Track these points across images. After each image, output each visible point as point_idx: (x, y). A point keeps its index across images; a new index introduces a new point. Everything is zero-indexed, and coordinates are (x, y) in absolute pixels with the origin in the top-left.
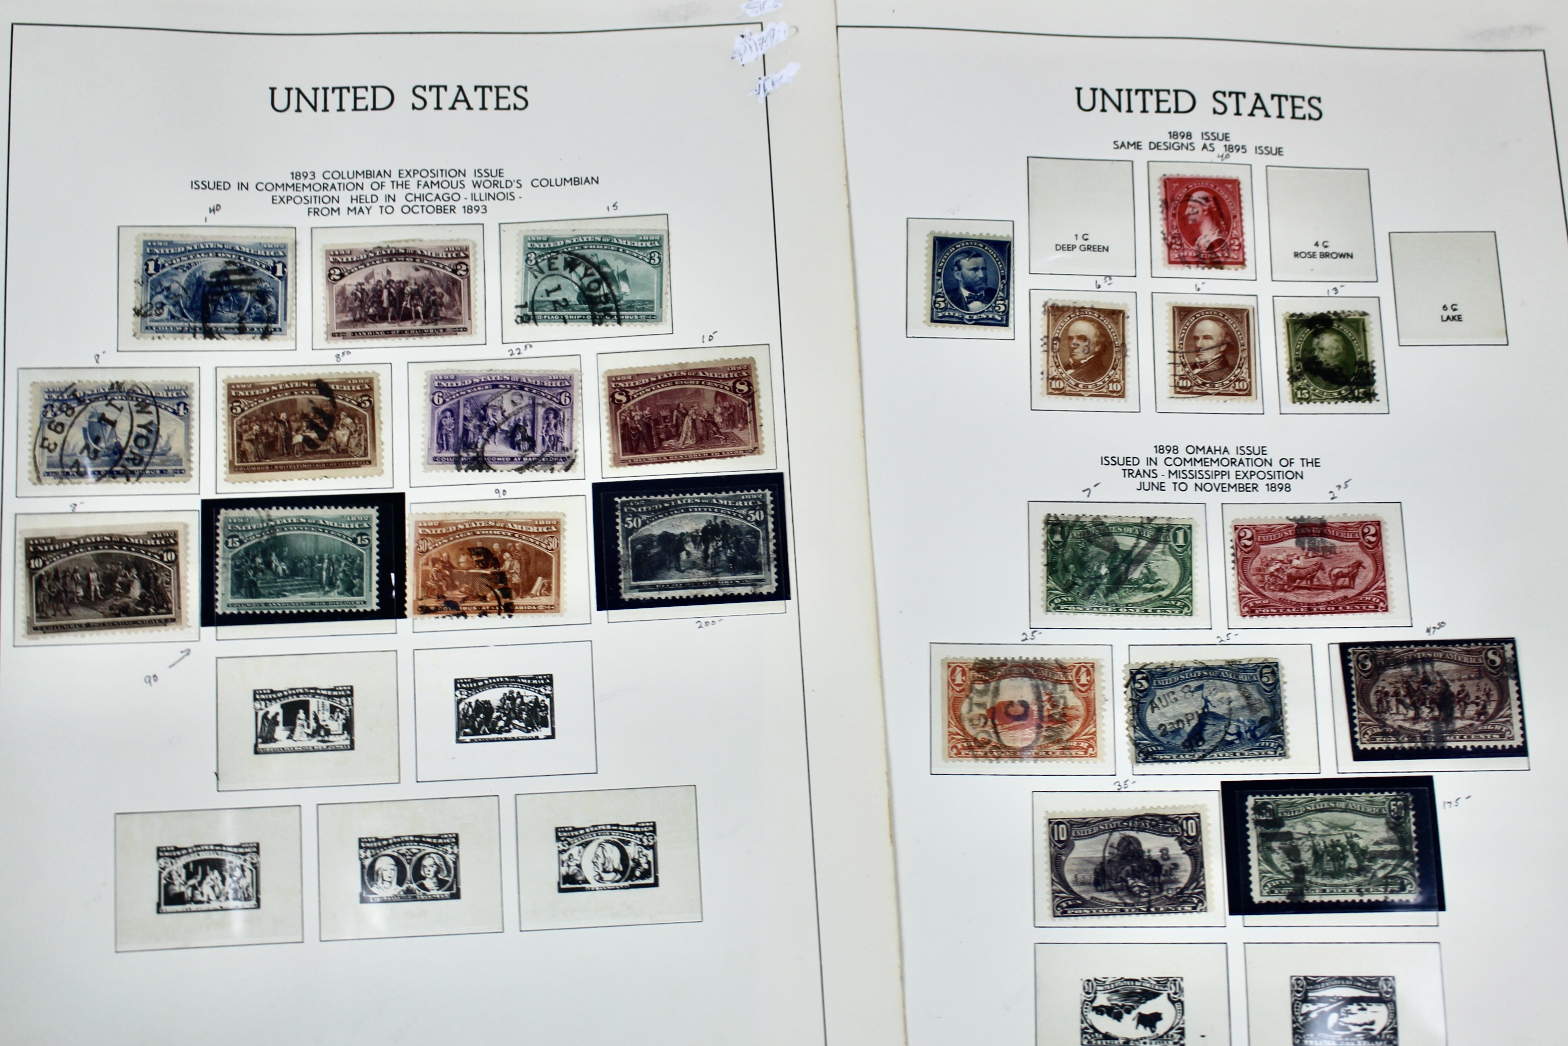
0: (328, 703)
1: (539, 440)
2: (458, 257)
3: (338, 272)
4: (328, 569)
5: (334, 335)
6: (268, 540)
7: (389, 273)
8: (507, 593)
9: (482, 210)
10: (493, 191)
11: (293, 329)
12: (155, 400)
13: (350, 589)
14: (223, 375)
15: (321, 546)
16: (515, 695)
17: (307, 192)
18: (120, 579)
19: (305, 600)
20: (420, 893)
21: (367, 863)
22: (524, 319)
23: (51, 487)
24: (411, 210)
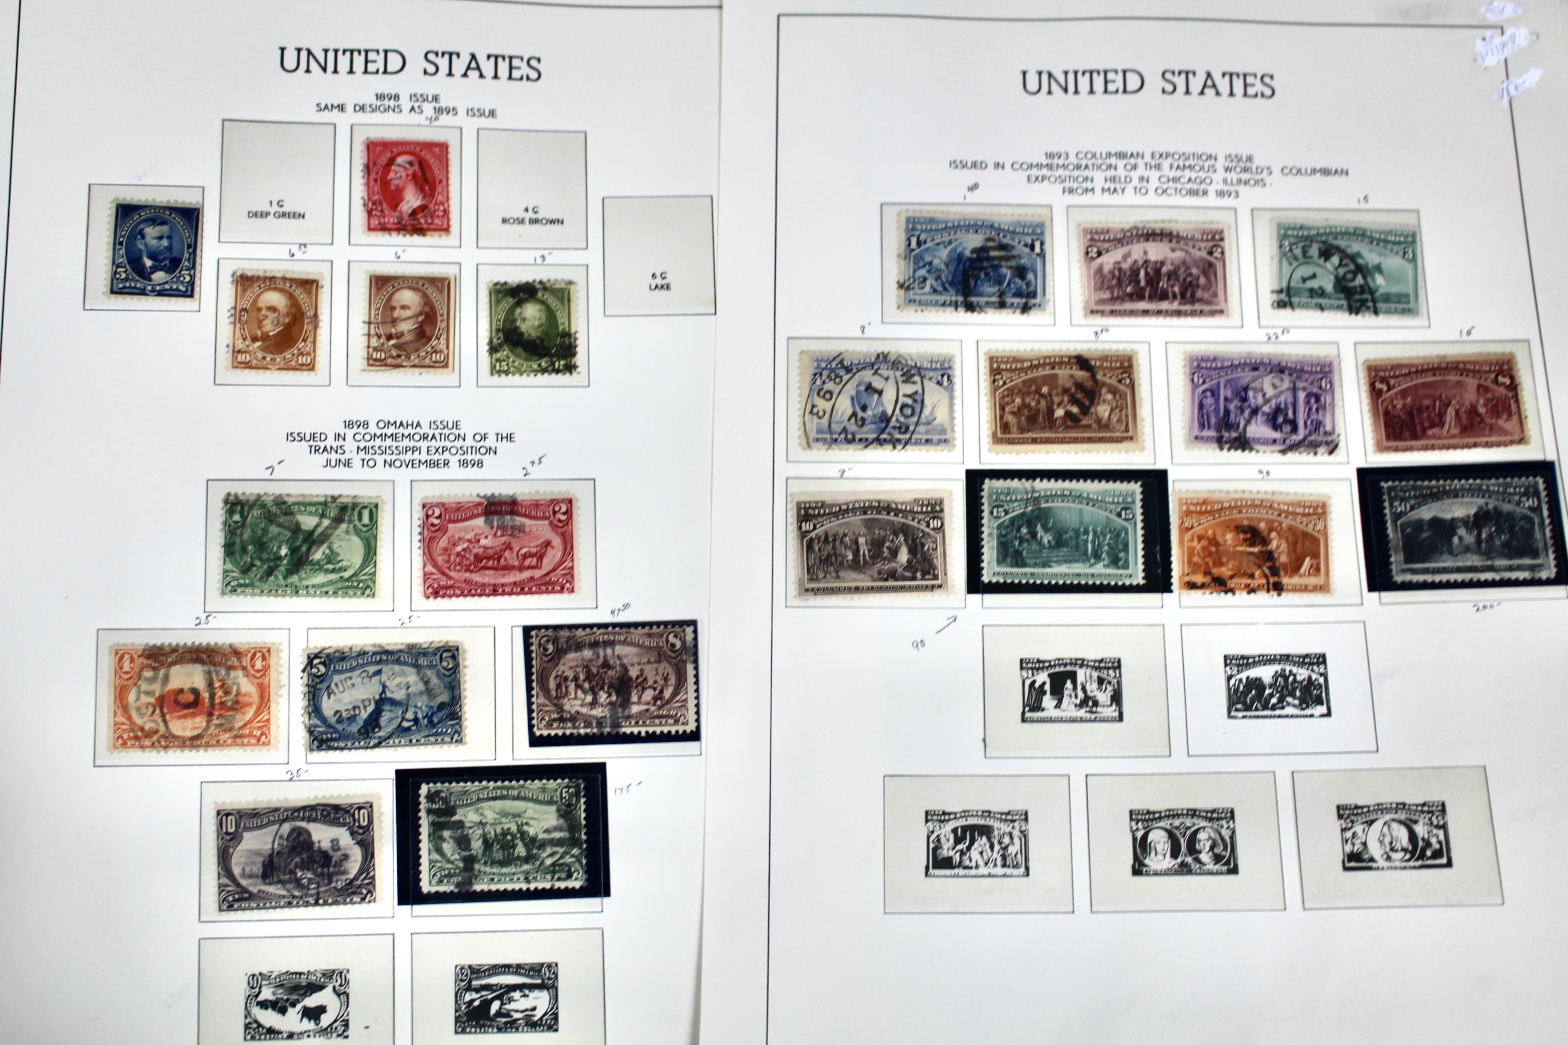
0: (1095, 674)
1: (1301, 423)
2: (1213, 239)
3: (1095, 250)
4: (1093, 542)
5: (1092, 312)
6: (1032, 511)
7: (1145, 253)
8: (1275, 571)
9: (1233, 195)
10: (1244, 176)
11: (1051, 303)
12: (920, 370)
13: (1115, 562)
14: (983, 348)
15: (1087, 519)
16: (1287, 673)
17: (1061, 172)
18: (887, 544)
19: (1071, 571)
20: (1195, 867)
21: (1139, 835)
22: (1281, 305)
23: (820, 453)
24: (1165, 191)
